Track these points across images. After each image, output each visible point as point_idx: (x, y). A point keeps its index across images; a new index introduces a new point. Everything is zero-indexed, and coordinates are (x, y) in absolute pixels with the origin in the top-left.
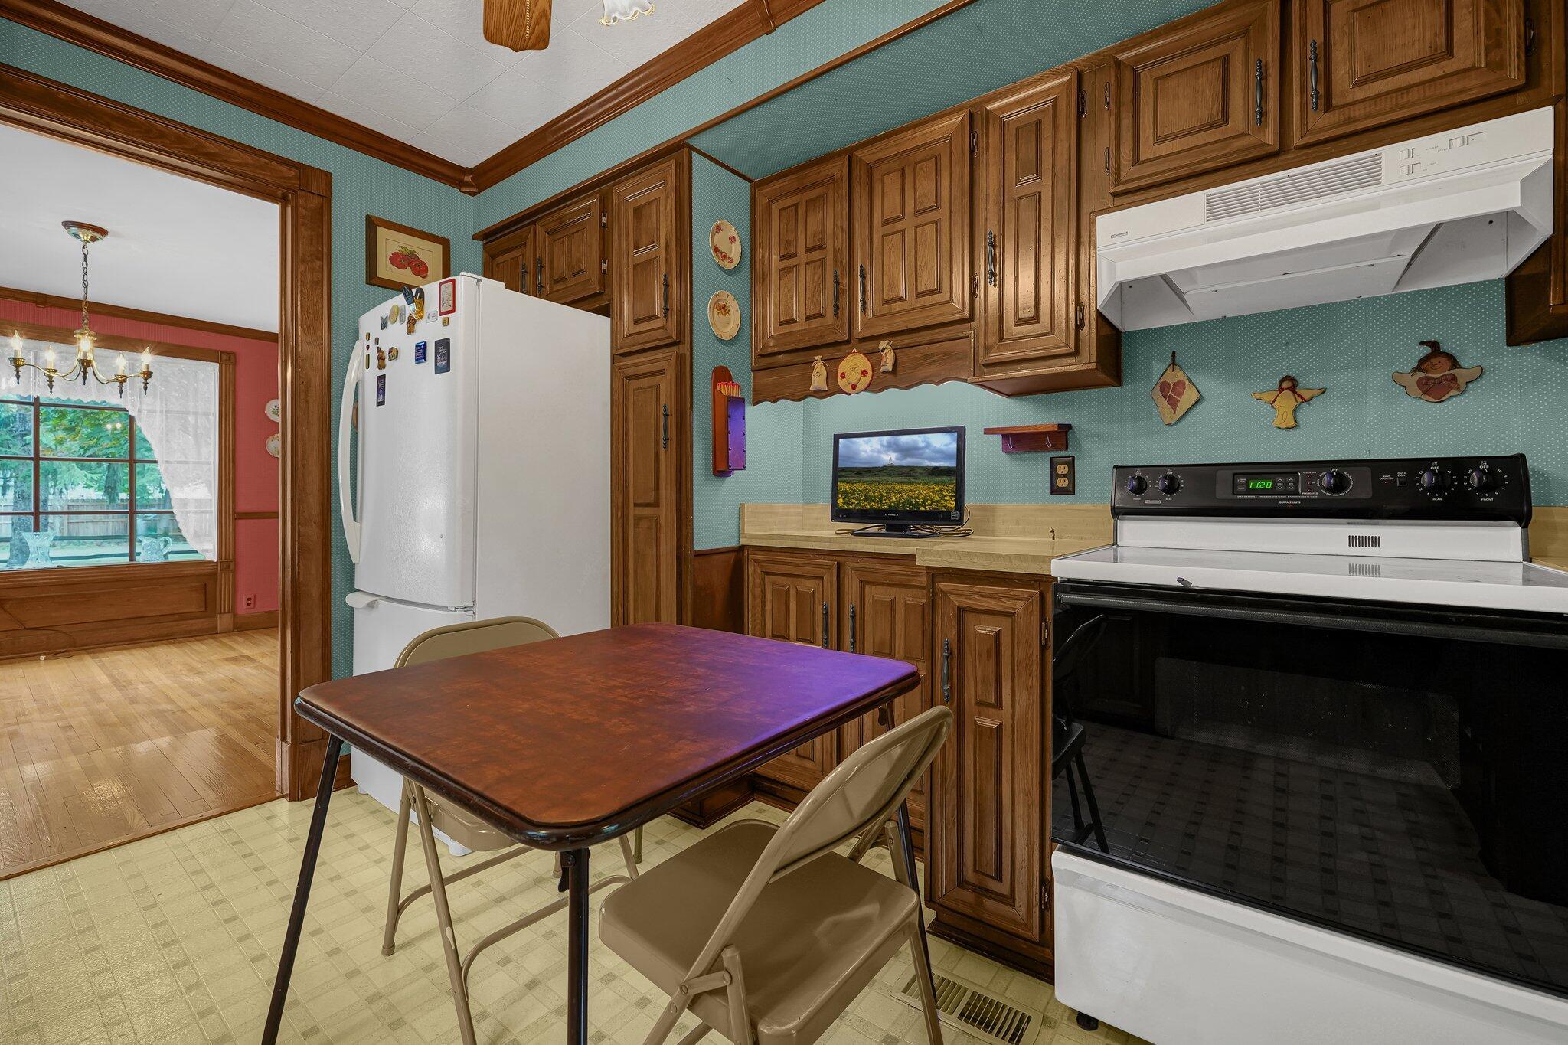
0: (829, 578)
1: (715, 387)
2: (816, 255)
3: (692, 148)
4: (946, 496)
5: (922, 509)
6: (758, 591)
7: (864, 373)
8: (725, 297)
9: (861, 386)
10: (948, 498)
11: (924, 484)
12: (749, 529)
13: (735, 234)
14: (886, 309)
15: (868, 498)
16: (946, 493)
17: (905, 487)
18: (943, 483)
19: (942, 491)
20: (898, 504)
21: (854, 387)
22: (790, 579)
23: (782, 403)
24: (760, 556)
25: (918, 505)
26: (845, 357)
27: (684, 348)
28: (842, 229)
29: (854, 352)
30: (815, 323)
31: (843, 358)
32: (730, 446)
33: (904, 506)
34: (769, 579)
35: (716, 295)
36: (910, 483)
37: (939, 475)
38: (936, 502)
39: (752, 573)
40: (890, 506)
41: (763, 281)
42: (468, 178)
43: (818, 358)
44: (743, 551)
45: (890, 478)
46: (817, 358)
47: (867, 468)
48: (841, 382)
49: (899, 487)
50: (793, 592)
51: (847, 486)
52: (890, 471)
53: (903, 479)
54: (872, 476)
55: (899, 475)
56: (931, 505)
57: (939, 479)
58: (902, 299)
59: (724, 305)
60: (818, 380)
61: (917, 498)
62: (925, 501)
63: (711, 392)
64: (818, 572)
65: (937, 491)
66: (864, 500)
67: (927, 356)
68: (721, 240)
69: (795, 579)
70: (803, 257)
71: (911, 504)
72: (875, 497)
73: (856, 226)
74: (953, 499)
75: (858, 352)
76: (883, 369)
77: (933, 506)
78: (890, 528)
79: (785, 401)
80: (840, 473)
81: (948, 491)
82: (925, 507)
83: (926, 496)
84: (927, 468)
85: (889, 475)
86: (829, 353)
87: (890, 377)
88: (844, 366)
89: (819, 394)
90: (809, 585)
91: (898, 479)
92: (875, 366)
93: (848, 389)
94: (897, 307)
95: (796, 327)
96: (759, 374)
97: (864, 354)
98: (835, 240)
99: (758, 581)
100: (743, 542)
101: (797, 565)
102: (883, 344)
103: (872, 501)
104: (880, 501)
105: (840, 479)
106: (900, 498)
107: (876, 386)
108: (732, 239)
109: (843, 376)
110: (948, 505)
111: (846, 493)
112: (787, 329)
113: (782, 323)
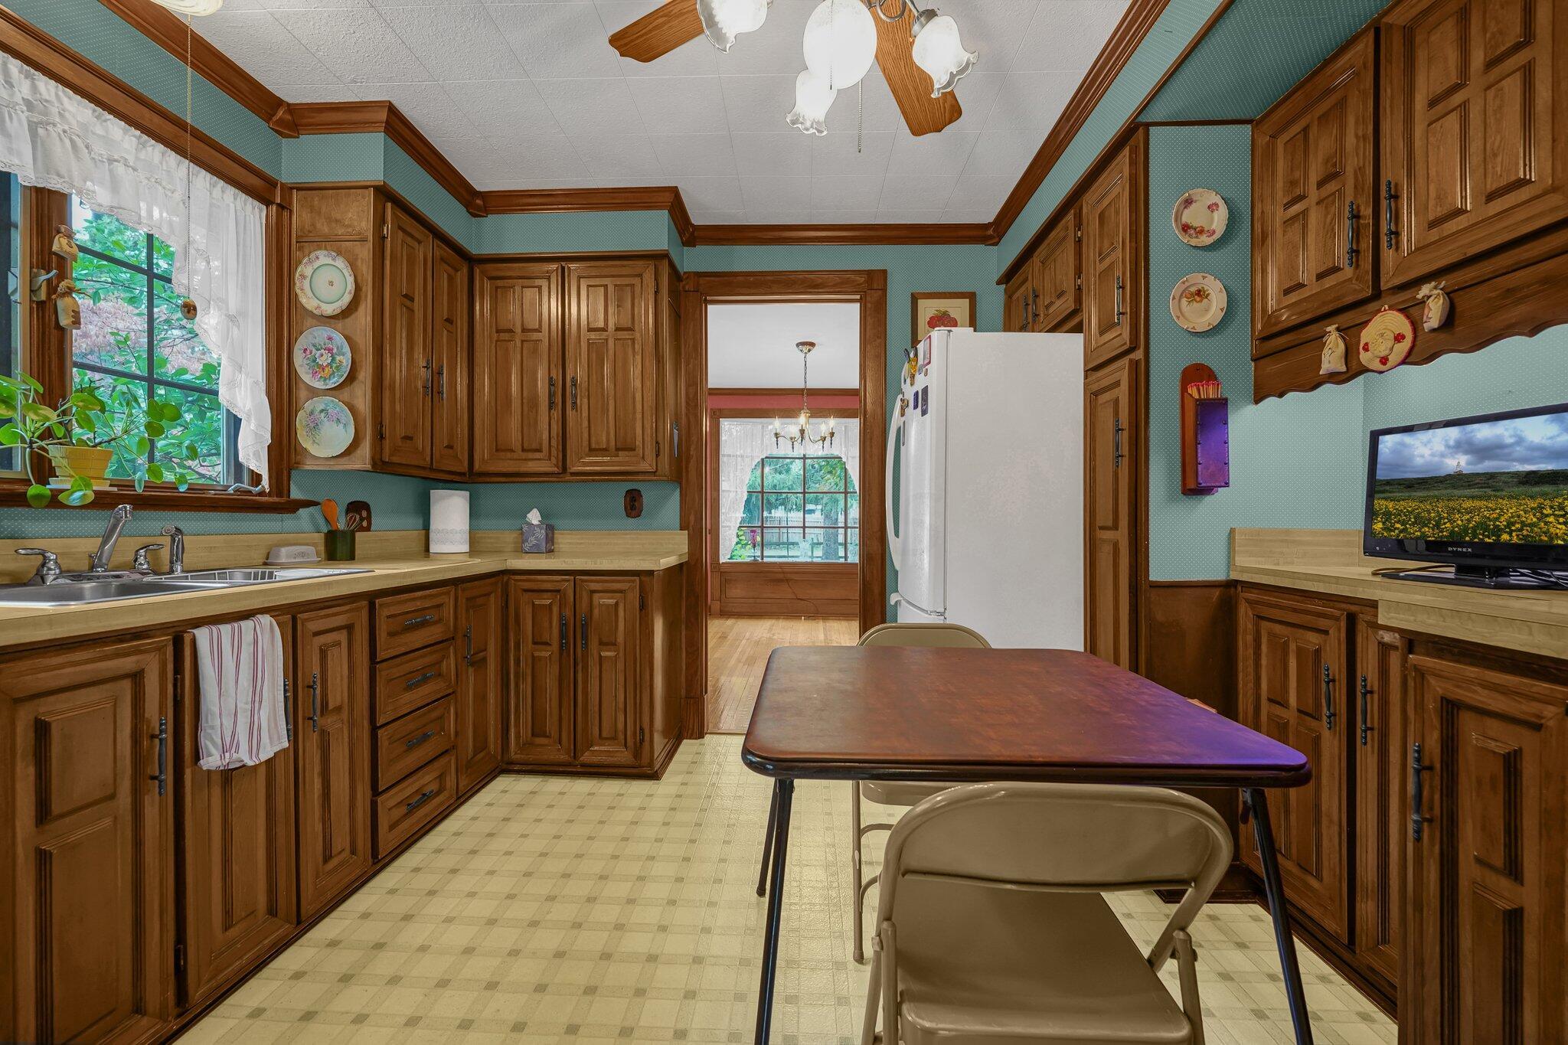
0: (1336, 635)
1: (1184, 390)
2: (1332, 187)
3: (1148, 125)
4: (1547, 516)
5: (1505, 537)
6: (1250, 638)
7: (1399, 338)
8: (1201, 280)
9: (1394, 359)
10: (1551, 519)
11: (1510, 497)
12: (1241, 560)
13: (1218, 199)
14: (1434, 235)
15: (1420, 521)
16: (1547, 511)
17: (1477, 503)
18: (1544, 495)
19: (1541, 507)
20: (1465, 529)
21: (1384, 360)
22: (1289, 629)
23: (1291, 395)
24: (1252, 596)
25: (1497, 531)
26: (1370, 320)
27: (1139, 355)
28: (1364, 140)
29: (1385, 310)
30: (1329, 282)
31: (1366, 323)
32: (1199, 459)
33: (1475, 535)
34: (1265, 625)
35: (1184, 283)
36: (1488, 498)
37: (1537, 483)
38: (1530, 525)
39: (1244, 615)
40: (1452, 532)
41: (1263, 244)
42: (990, 232)
43: (1331, 328)
44: (1236, 587)
45: (1456, 492)
46: (1329, 329)
47: (1423, 479)
48: (1364, 357)
49: (1468, 504)
50: (1293, 646)
51: (1391, 505)
52: (1458, 481)
53: (1475, 492)
54: (1428, 489)
55: (1470, 486)
56: (1521, 530)
57: (1536, 489)
58: (1461, 212)
59: (1199, 291)
60: (1332, 357)
61: (1497, 519)
62: (1510, 524)
63: (1178, 397)
64: (1323, 623)
65: (1532, 509)
66: (1413, 524)
67: (1510, 291)
68: (1192, 216)
69: (1296, 630)
70: (1314, 195)
71: (1486, 528)
72: (1429, 520)
73: (1386, 126)
74: (1561, 520)
75: (1391, 308)
76: (1427, 326)
77: (1525, 532)
78: (1460, 570)
79: (1293, 393)
80: (1376, 487)
81: (1551, 507)
82: (1510, 534)
83: (1512, 517)
84: (1517, 474)
85: (1454, 487)
86: (1347, 318)
87: (1442, 336)
88: (1367, 335)
89: (1336, 378)
90: (1314, 638)
91: (1468, 492)
92: (1416, 326)
93: (1376, 365)
94: (1452, 226)
95: (1304, 293)
96: (1262, 361)
97: (1400, 310)
98: (1357, 158)
99: (1250, 626)
100: (1234, 576)
101: (1295, 610)
102: (1425, 290)
103: (1426, 526)
104: (1437, 525)
105: (1377, 496)
106: (1469, 521)
107: (1421, 353)
108: (1212, 207)
109: (1366, 349)
110: (1552, 530)
111: (1387, 515)
112: (1293, 298)
113: (1287, 292)
